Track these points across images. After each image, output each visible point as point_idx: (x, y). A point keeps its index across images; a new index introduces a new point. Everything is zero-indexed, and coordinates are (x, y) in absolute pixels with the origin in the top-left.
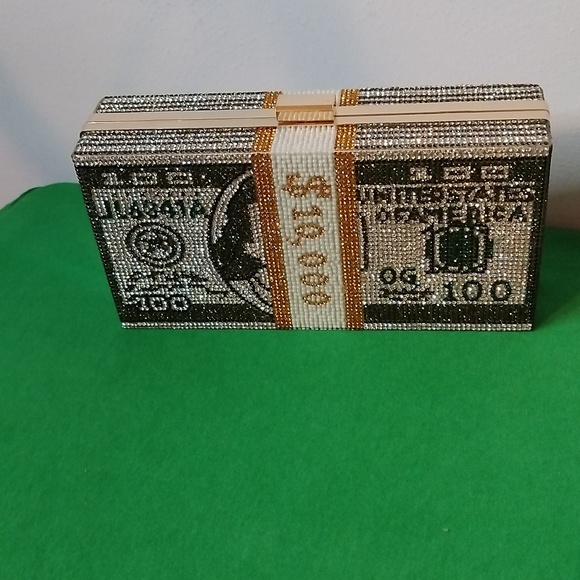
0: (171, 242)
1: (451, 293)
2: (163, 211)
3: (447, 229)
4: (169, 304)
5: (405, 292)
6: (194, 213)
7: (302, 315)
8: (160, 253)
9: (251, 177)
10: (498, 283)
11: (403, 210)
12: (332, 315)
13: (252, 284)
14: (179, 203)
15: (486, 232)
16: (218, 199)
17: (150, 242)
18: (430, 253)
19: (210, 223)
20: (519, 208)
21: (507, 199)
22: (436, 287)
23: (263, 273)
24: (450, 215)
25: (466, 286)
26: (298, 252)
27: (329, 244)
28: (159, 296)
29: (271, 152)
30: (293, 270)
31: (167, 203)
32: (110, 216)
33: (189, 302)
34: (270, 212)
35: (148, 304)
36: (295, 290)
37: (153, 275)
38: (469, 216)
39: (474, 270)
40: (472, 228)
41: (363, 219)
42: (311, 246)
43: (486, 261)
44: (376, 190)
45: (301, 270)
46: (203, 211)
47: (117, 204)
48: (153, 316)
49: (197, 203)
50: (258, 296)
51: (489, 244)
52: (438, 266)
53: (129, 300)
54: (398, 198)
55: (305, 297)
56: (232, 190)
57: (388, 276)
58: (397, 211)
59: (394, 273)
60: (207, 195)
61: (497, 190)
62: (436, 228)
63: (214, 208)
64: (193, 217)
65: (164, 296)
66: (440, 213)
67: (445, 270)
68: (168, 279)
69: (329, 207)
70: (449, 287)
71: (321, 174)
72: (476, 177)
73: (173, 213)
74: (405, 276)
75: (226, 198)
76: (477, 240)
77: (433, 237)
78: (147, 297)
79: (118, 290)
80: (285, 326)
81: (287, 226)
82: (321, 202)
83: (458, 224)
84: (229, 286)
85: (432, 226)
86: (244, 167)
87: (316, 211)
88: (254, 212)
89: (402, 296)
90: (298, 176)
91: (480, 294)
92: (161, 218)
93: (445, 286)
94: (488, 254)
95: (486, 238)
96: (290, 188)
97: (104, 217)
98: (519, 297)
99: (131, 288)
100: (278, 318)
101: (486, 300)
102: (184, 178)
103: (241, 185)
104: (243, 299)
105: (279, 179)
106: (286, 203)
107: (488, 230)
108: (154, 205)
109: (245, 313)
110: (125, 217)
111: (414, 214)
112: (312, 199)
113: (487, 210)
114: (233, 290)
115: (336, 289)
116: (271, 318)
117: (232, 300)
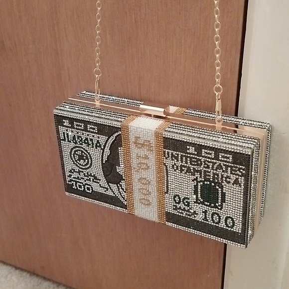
0: (87, 158)
1: (206, 217)
2: (85, 143)
3: (204, 181)
4: (84, 188)
5: (184, 210)
6: (96, 146)
7: (139, 209)
9: (120, 134)
10: (228, 217)
11: (184, 166)
14: (91, 140)
15: (222, 187)
17: (79, 155)
18: (196, 193)
19: (103, 152)
20: (237, 179)
21: (231, 173)
23: (123, 183)
24: (205, 175)
25: (213, 215)
26: (138, 176)
27: (151, 175)
28: (81, 183)
29: (130, 125)
30: (136, 185)
31: (87, 139)
32: (64, 140)
33: (92, 189)
34: (128, 153)
35: (76, 185)
36: (137, 196)
37: (79, 172)
38: (214, 177)
41: (166, 167)
44: (172, 153)
45: (139, 185)
46: (100, 146)
47: (67, 135)
48: (78, 192)
49: (98, 141)
50: (121, 194)
52: (199, 200)
53: (69, 181)
54: (182, 159)
55: (140, 201)
57: (177, 199)
58: (181, 166)
59: (179, 198)
60: (103, 139)
61: (227, 166)
62: (199, 180)
64: (96, 148)
65: (83, 183)
66: (200, 172)
68: (85, 175)
69: (152, 157)
70: (205, 212)
71: (149, 140)
72: (217, 158)
73: (89, 145)
74: (185, 201)
77: (197, 185)
78: (76, 182)
79: (65, 175)
80: (131, 213)
81: (134, 162)
82: (149, 154)
85: (197, 178)
86: (118, 129)
87: (146, 157)
89: (183, 212)
90: (140, 139)
91: (220, 221)
92: (84, 145)
93: (203, 212)
97: (62, 140)
98: (238, 228)
99: (70, 176)
100: (128, 208)
101: (222, 225)
102: (94, 129)
103: (116, 137)
104: (114, 194)
105: (132, 139)
106: (135, 151)
107: (223, 187)
108: (82, 139)
109: (114, 201)
110: (70, 142)
111: (189, 170)
112: (145, 151)
113: (222, 176)
115: (154, 198)
116: (125, 207)
117: (109, 193)
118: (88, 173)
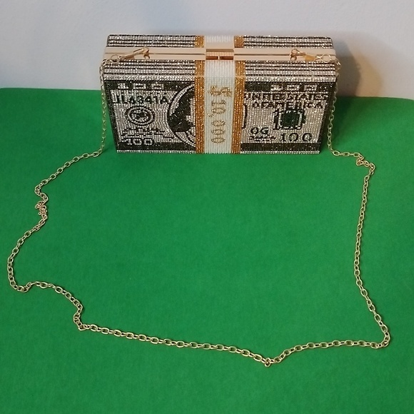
0: (148, 115)
1: (283, 138)
2: (146, 101)
3: (285, 111)
4: (143, 142)
5: (262, 138)
6: (162, 102)
7: (210, 148)
8: (142, 119)
10: (306, 134)
11: (266, 103)
12: (226, 148)
13: (187, 134)
14: (156, 97)
16: (175, 96)
17: (138, 114)
18: (276, 121)
19: (170, 107)
20: (319, 103)
21: (315, 99)
22: (277, 136)
23: (193, 130)
24: (288, 105)
25: (291, 135)
26: (212, 120)
27: (228, 117)
28: (138, 138)
29: (204, 77)
30: (208, 128)
31: (149, 97)
32: (119, 102)
33: (153, 142)
34: (201, 102)
35: (132, 142)
36: (208, 136)
37: (137, 129)
38: (296, 106)
39: (296, 128)
40: (297, 111)
41: (246, 106)
42: (219, 117)
43: (301, 125)
44: (254, 94)
45: (213, 128)
46: (167, 101)
47: (123, 97)
48: (134, 147)
49: (164, 98)
50: (189, 139)
51: (304, 117)
52: (279, 127)
53: (122, 140)
54: (264, 97)
55: (212, 140)
56: (183, 92)
57: (255, 131)
58: (263, 103)
59: (257, 129)
60: (170, 94)
61: (310, 95)
62: (280, 111)
63: (173, 100)
64: (161, 104)
65: (141, 138)
66: (283, 104)
67: (282, 128)
68: (144, 131)
69: (230, 102)
70: (283, 135)
71: (228, 86)
72: (301, 90)
73: (151, 102)
74: (263, 131)
75: (180, 95)
76: (299, 115)
77: (278, 114)
78: (131, 139)
79: (118, 135)
80: (201, 152)
81: (208, 108)
82: (226, 99)
83: (291, 109)
84: (175, 134)
85: (278, 109)
86: (190, 83)
87: (223, 102)
88: (193, 102)
89: (260, 140)
90: (216, 87)
91: (297, 139)
92: (145, 104)
93: (281, 135)
94: (303, 122)
95: (303, 115)
96: (213, 92)
97: (115, 103)
98: (315, 140)
99: (124, 135)
100: (198, 149)
101: (300, 141)
102: (159, 87)
103: (188, 90)
104: (181, 140)
105: (207, 88)
106: (208, 99)
107: (304, 112)
108: (142, 98)
109: (181, 146)
110: (126, 103)
111: (271, 105)
112: (223, 97)
113: (305, 103)
114: (177, 136)
115: (228, 137)
116: (194, 149)
117: (176, 140)
118: (148, 129)
